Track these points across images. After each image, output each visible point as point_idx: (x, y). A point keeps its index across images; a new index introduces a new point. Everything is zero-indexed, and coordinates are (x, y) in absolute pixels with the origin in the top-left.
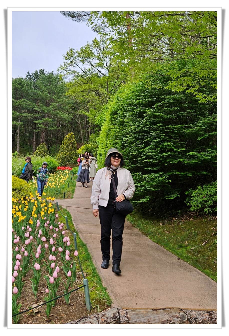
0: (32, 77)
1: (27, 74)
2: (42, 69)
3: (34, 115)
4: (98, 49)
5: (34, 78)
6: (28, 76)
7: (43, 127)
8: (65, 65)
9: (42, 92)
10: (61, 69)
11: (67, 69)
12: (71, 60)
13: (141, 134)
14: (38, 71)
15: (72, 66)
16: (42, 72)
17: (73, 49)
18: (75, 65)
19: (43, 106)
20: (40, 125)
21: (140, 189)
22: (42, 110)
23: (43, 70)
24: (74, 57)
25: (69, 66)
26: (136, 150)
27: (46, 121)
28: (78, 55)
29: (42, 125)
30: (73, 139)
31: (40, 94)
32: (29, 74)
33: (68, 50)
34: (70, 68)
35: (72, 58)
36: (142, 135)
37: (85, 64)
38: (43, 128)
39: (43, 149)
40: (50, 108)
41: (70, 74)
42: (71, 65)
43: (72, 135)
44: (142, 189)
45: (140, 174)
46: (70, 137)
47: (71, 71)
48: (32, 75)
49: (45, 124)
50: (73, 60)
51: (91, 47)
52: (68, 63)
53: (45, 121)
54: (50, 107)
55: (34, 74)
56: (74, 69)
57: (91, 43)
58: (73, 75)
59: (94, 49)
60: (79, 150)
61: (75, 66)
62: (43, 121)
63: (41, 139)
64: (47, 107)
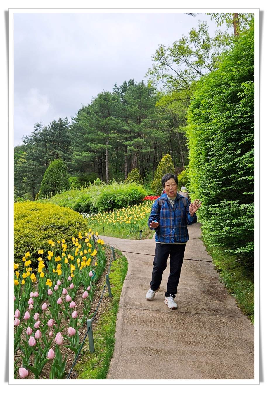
0: (120, 91)
1: (114, 87)
2: (131, 80)
3: (123, 136)
4: (197, 43)
5: (123, 91)
6: (116, 89)
7: (135, 149)
8: (155, 68)
9: (131, 107)
10: (149, 74)
11: (158, 73)
12: (162, 60)
13: (234, 131)
14: (127, 82)
15: (164, 69)
16: (132, 83)
17: (163, 46)
18: (167, 67)
19: (133, 124)
20: (130, 147)
21: (238, 230)
22: (132, 129)
23: (133, 81)
24: (165, 56)
25: (160, 70)
26: (227, 161)
27: (138, 141)
28: (170, 52)
29: (132, 147)
30: (170, 163)
31: (129, 110)
32: (116, 87)
33: (158, 48)
34: (160, 71)
35: (163, 58)
36: (237, 133)
37: (180, 65)
38: (134, 151)
39: (135, 176)
40: (141, 126)
41: (161, 79)
42: (162, 67)
43: (168, 157)
44: (240, 230)
45: (236, 203)
46: (166, 160)
47: (162, 76)
48: (119, 88)
49: (137, 146)
50: (165, 61)
51: (188, 41)
52: (158, 65)
53: (136, 142)
54: (141, 124)
55: (122, 86)
56: (166, 73)
57: (188, 36)
58: (165, 80)
59: (191, 44)
60: (179, 176)
61: (167, 69)
62: (134, 142)
63: (133, 164)
64: (138, 125)
